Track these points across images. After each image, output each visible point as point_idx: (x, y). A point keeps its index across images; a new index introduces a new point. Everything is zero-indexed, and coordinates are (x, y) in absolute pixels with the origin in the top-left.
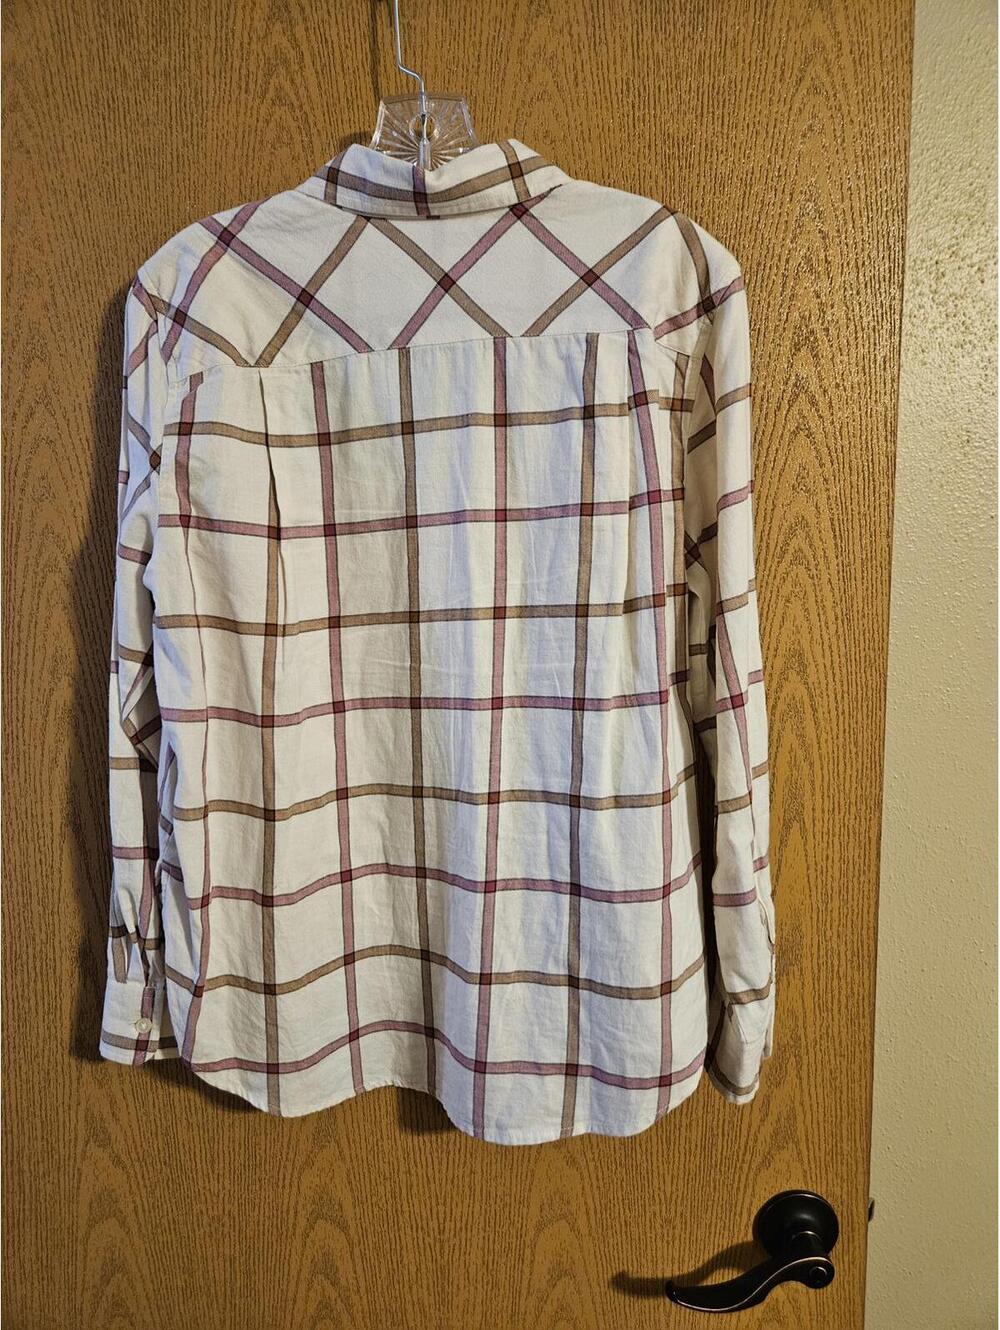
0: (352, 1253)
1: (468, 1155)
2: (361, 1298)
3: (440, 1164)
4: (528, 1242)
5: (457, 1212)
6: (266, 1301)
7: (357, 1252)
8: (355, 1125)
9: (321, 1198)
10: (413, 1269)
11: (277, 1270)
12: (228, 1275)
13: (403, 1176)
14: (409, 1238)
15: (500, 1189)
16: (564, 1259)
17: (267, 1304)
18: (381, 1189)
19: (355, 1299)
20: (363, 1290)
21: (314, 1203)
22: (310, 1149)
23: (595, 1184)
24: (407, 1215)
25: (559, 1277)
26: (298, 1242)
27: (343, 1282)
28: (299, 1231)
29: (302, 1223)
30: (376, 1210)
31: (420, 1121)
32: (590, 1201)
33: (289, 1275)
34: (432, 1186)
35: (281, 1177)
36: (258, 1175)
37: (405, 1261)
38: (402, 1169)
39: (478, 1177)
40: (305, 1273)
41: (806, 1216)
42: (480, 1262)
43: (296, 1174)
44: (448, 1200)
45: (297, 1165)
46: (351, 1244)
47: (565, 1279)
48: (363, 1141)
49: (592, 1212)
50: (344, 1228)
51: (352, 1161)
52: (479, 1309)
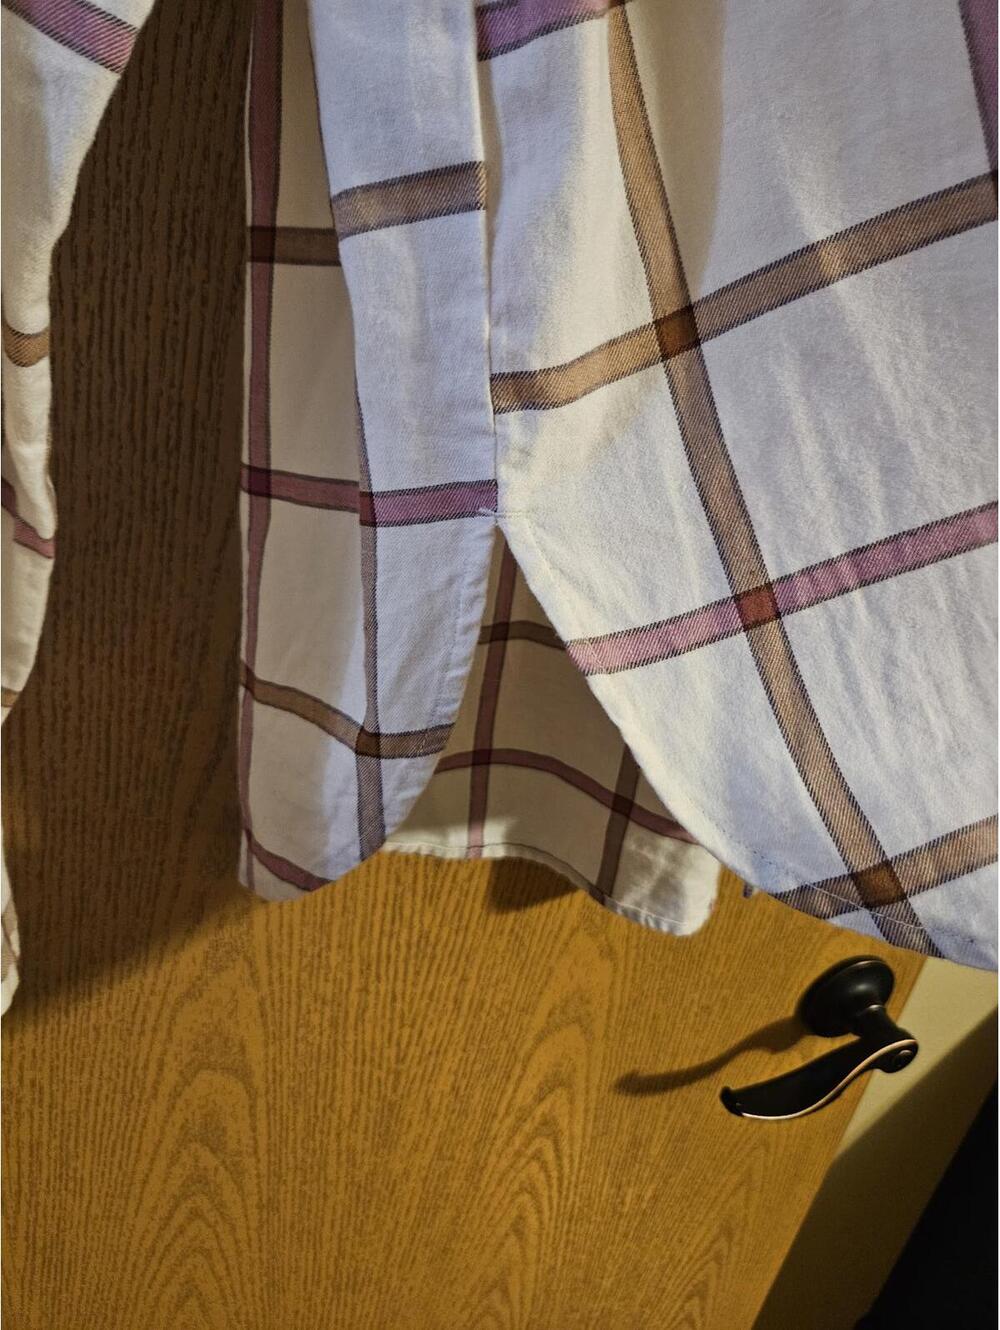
0: (252, 1107)
1: (463, 959)
2: (259, 1161)
3: (417, 973)
4: (522, 1054)
5: (429, 1035)
6: (95, 1188)
7: (261, 1104)
8: (285, 930)
9: (208, 1041)
10: (347, 1112)
11: (119, 1146)
12: (25, 1168)
13: (354, 996)
14: (349, 1076)
15: (500, 996)
16: (563, 1069)
17: (95, 1193)
18: (315, 1019)
19: (249, 1162)
20: (262, 1153)
21: (195, 1048)
22: (197, 973)
23: (630, 973)
24: (350, 1047)
25: (551, 1090)
26: (159, 1108)
27: (232, 1145)
28: (165, 1089)
29: (171, 1077)
30: (301, 1047)
31: (398, 917)
32: (617, 996)
33: (138, 1151)
34: (398, 1005)
35: (139, 1020)
36: (93, 1021)
37: (337, 1104)
38: (356, 985)
39: (471, 986)
40: (169, 1144)
41: (862, 987)
42: (448, 1089)
43: (167, 1012)
44: (419, 1021)
45: (171, 998)
46: (252, 1094)
47: (559, 1091)
48: (295, 953)
49: (616, 1010)
50: (244, 1075)
51: (271, 983)
52: (433, 1143)
